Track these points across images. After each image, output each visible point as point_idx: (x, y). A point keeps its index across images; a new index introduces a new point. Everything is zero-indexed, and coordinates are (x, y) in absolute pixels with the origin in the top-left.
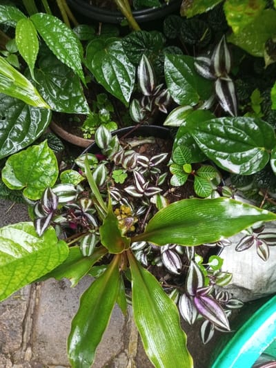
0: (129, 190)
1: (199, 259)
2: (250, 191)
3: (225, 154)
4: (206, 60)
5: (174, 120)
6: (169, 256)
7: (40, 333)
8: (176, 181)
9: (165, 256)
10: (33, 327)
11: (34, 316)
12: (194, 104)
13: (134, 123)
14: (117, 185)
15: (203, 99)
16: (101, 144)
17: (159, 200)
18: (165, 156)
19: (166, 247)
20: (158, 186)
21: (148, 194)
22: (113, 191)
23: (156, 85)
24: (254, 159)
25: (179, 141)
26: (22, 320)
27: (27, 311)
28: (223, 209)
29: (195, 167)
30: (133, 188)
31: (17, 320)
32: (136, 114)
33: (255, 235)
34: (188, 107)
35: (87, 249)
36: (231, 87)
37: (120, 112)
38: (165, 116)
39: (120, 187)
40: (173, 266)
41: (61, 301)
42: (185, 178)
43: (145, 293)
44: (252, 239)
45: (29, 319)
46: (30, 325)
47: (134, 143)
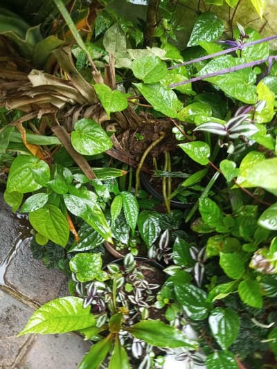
0: (130, 297)
1: (152, 354)
3: (187, 304)
4: (196, 250)
5: (170, 271)
6: (137, 346)
7: (28, 361)
8: (158, 305)
9: (134, 345)
10: (25, 355)
11: (29, 347)
12: (183, 266)
13: (148, 258)
14: (126, 292)
15: (188, 266)
16: (126, 263)
17: (144, 311)
18: (157, 286)
19: (138, 340)
20: (147, 302)
21: (140, 305)
22: (122, 294)
23: (167, 247)
24: (200, 313)
25: (168, 283)
26: (20, 347)
27: (27, 342)
28: (173, 334)
29: (171, 302)
30: (133, 297)
31: (18, 345)
32: (152, 253)
33: (190, 354)
34: (179, 267)
36: (203, 270)
37: (142, 248)
38: (166, 266)
39: (127, 294)
40: (137, 353)
41: (51, 345)
42: (163, 305)
44: (186, 356)
45: (25, 348)
46: (24, 352)
47: (143, 267)
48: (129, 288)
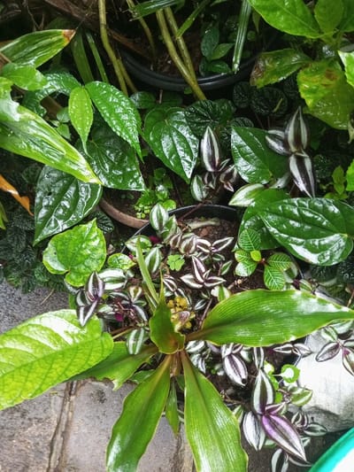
0: (186, 279)
1: (269, 368)
2: (335, 286)
3: (300, 240)
5: (241, 199)
6: (232, 362)
7: (71, 456)
8: (242, 270)
9: (227, 362)
10: (63, 448)
11: (65, 435)
12: (265, 182)
13: (195, 202)
14: (173, 273)
15: (276, 177)
16: (156, 225)
17: (221, 293)
18: (230, 240)
19: (229, 351)
20: (221, 276)
21: (209, 285)
22: (167, 280)
23: (221, 160)
24: (335, 247)
25: (246, 224)
26: (50, 439)
27: (57, 427)
28: (294, 304)
29: (265, 254)
30: (191, 277)
31: (45, 438)
32: (197, 191)
34: (258, 186)
35: (135, 346)
36: (308, 164)
37: (179, 189)
38: (230, 195)
39: (176, 275)
40: (238, 376)
41: (98, 417)
42: (254, 266)
43: (200, 403)
44: (336, 347)
45: (59, 438)
46: (60, 445)
47: (195, 225)
48: (176, 262)
